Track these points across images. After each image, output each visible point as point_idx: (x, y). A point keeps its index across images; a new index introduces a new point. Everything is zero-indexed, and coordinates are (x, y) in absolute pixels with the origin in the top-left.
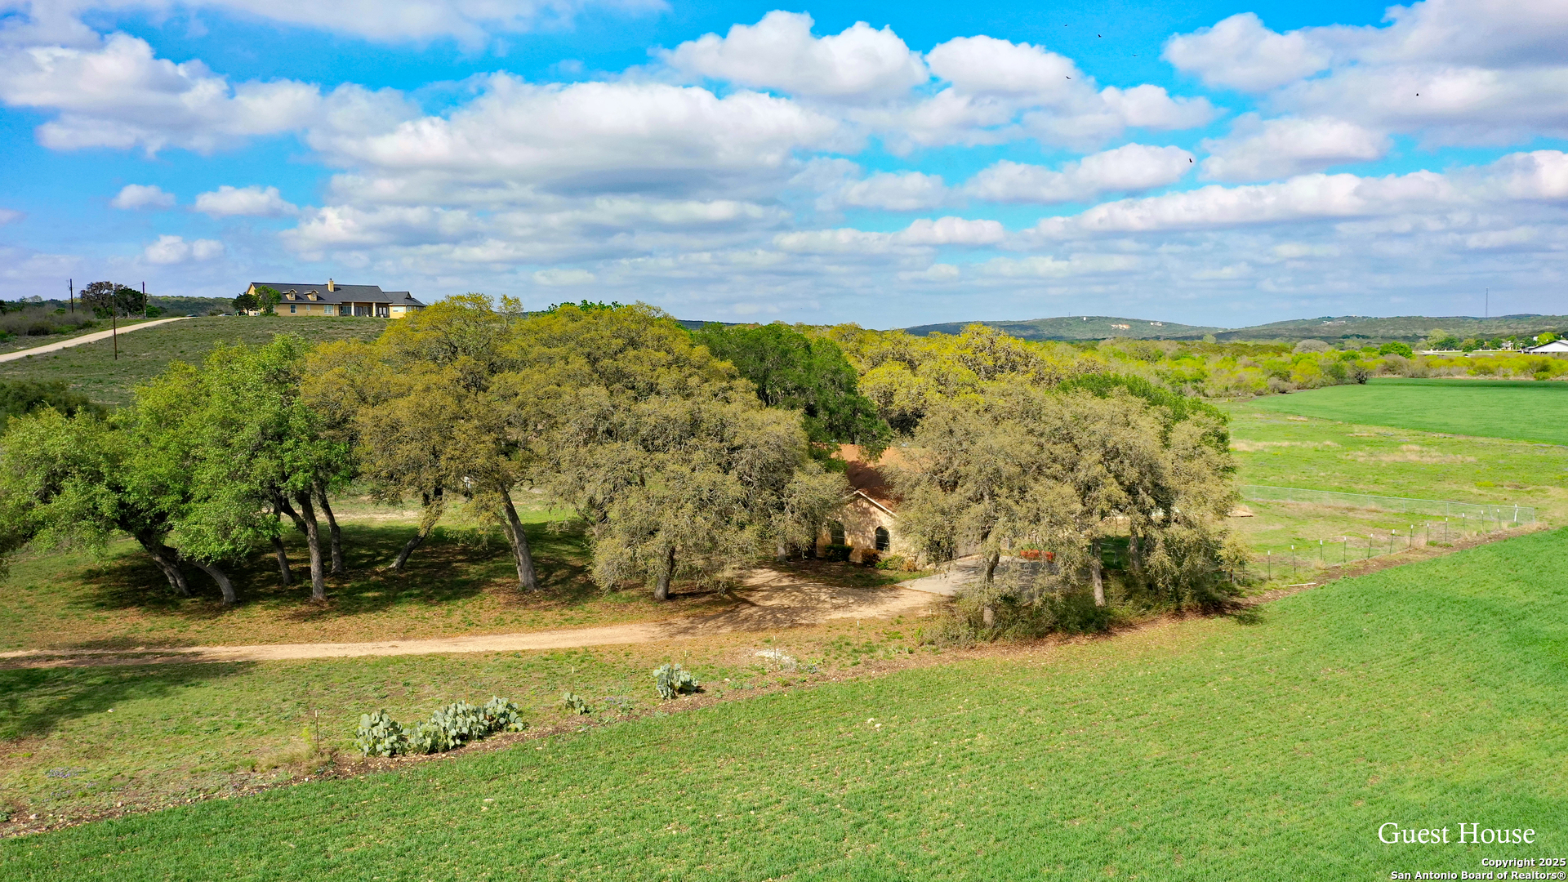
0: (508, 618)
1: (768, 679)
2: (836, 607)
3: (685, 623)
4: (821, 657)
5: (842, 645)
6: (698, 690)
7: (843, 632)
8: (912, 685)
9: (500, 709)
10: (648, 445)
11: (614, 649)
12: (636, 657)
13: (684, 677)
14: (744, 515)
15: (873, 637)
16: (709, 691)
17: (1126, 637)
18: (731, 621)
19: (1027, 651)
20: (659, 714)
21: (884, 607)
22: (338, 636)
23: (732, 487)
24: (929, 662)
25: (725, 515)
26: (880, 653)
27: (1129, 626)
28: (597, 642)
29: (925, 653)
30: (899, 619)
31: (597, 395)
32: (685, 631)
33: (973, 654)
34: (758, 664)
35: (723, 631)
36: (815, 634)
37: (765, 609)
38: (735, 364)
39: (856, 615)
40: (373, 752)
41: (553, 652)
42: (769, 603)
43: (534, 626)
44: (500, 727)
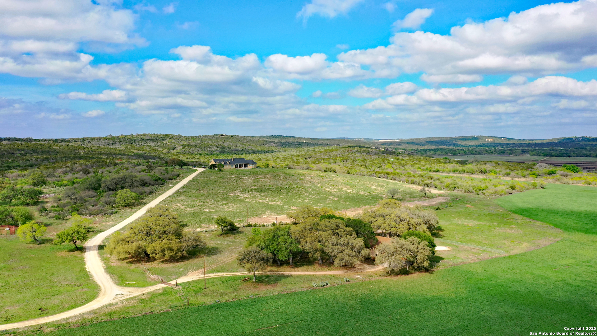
0: (320, 269)
1: (358, 280)
2: (369, 269)
3: (346, 271)
4: (365, 277)
5: (368, 275)
6: (349, 281)
7: (369, 273)
8: (377, 282)
9: (327, 283)
10: (342, 246)
11: (337, 275)
12: (340, 276)
13: (348, 279)
14: (355, 257)
15: (373, 274)
16: (351, 281)
17: (411, 276)
18: (353, 271)
19: (394, 277)
20: (345, 284)
21: (375, 269)
22: (298, 271)
23: (354, 253)
24: (380, 278)
25: (352, 257)
26: (373, 277)
27: (412, 274)
28: (334, 273)
29: (380, 277)
30: (377, 271)
31: (334, 238)
32: (347, 272)
33: (386, 278)
34: (357, 278)
35: (352, 272)
36: (365, 273)
37: (358, 269)
38: (353, 229)
39: (371, 270)
40: (315, 287)
41: (329, 275)
42: (359, 268)
43: (324, 270)
44: (327, 285)
